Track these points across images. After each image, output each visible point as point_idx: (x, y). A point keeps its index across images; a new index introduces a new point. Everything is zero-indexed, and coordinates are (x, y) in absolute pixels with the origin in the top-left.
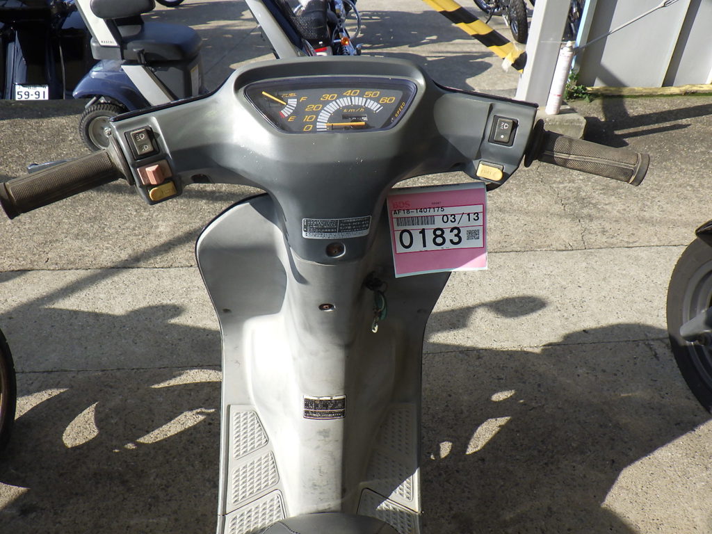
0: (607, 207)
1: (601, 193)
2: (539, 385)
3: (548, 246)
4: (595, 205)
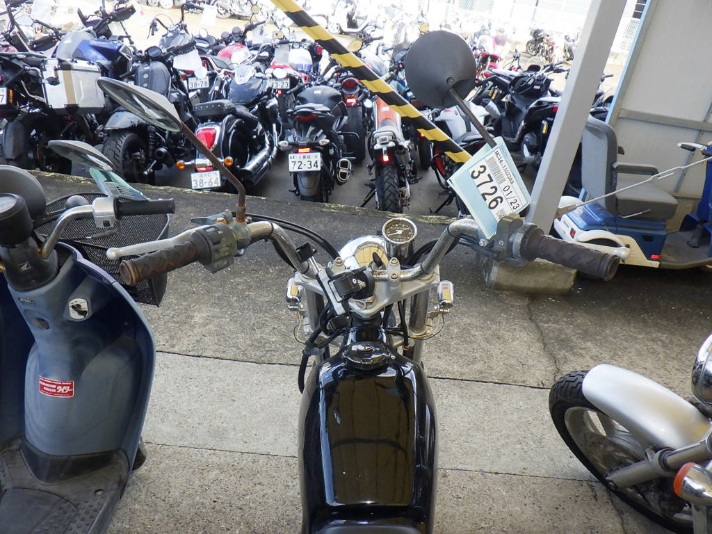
0: (583, 351)
1: (580, 337)
2: (490, 509)
3: (524, 382)
4: (572, 349)
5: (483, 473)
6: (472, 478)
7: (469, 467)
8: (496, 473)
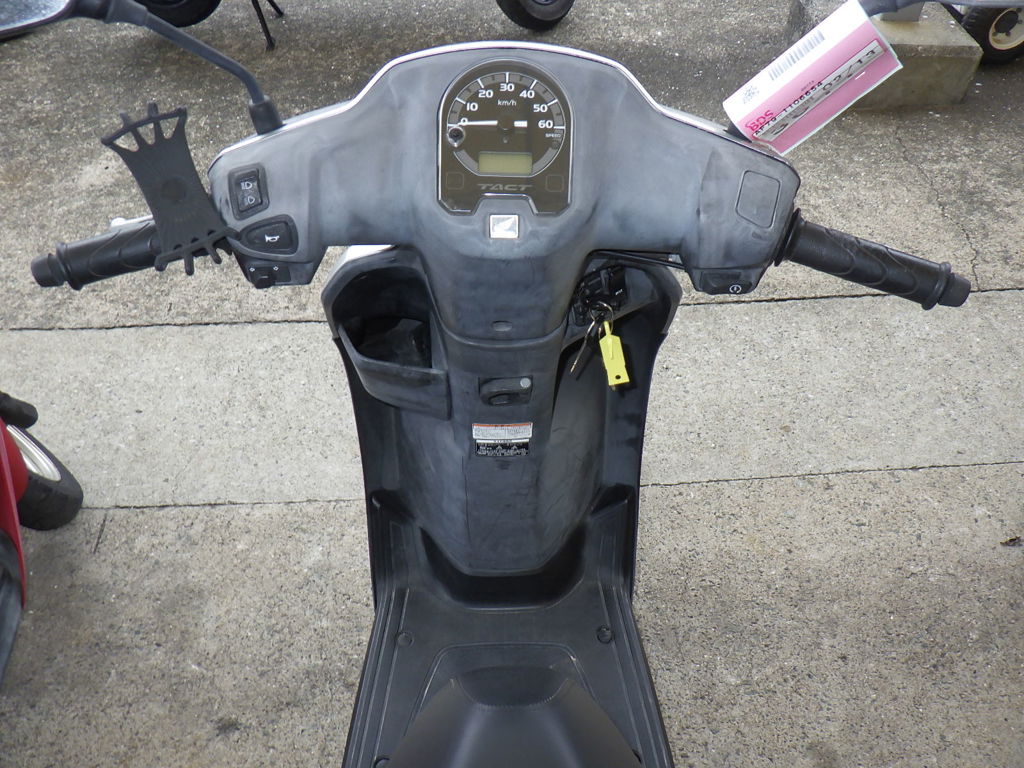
5: (891, 471)
6: (875, 485)
7: (866, 464)
8: (914, 469)
